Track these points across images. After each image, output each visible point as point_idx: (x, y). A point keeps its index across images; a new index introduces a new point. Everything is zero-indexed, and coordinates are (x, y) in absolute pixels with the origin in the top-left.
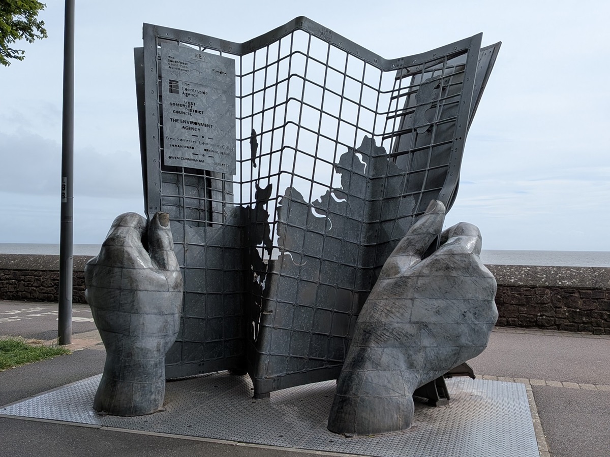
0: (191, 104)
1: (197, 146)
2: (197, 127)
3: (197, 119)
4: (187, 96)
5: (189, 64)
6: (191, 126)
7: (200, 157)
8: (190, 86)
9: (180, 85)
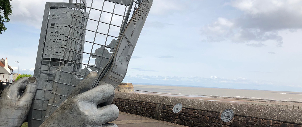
0: (58, 32)
1: (58, 49)
2: (60, 41)
3: (60, 38)
4: (57, 29)
5: (61, 16)
6: (57, 41)
7: (59, 54)
8: (60, 25)
9: (55, 25)
